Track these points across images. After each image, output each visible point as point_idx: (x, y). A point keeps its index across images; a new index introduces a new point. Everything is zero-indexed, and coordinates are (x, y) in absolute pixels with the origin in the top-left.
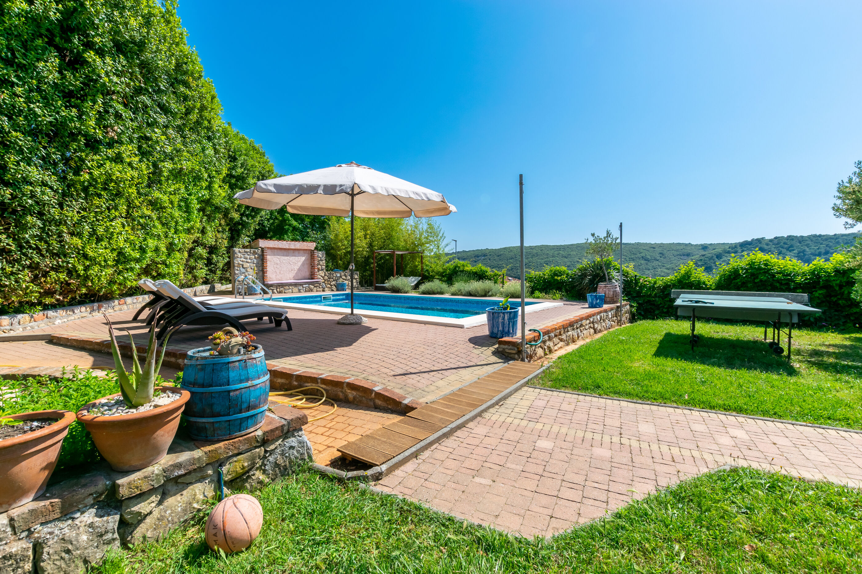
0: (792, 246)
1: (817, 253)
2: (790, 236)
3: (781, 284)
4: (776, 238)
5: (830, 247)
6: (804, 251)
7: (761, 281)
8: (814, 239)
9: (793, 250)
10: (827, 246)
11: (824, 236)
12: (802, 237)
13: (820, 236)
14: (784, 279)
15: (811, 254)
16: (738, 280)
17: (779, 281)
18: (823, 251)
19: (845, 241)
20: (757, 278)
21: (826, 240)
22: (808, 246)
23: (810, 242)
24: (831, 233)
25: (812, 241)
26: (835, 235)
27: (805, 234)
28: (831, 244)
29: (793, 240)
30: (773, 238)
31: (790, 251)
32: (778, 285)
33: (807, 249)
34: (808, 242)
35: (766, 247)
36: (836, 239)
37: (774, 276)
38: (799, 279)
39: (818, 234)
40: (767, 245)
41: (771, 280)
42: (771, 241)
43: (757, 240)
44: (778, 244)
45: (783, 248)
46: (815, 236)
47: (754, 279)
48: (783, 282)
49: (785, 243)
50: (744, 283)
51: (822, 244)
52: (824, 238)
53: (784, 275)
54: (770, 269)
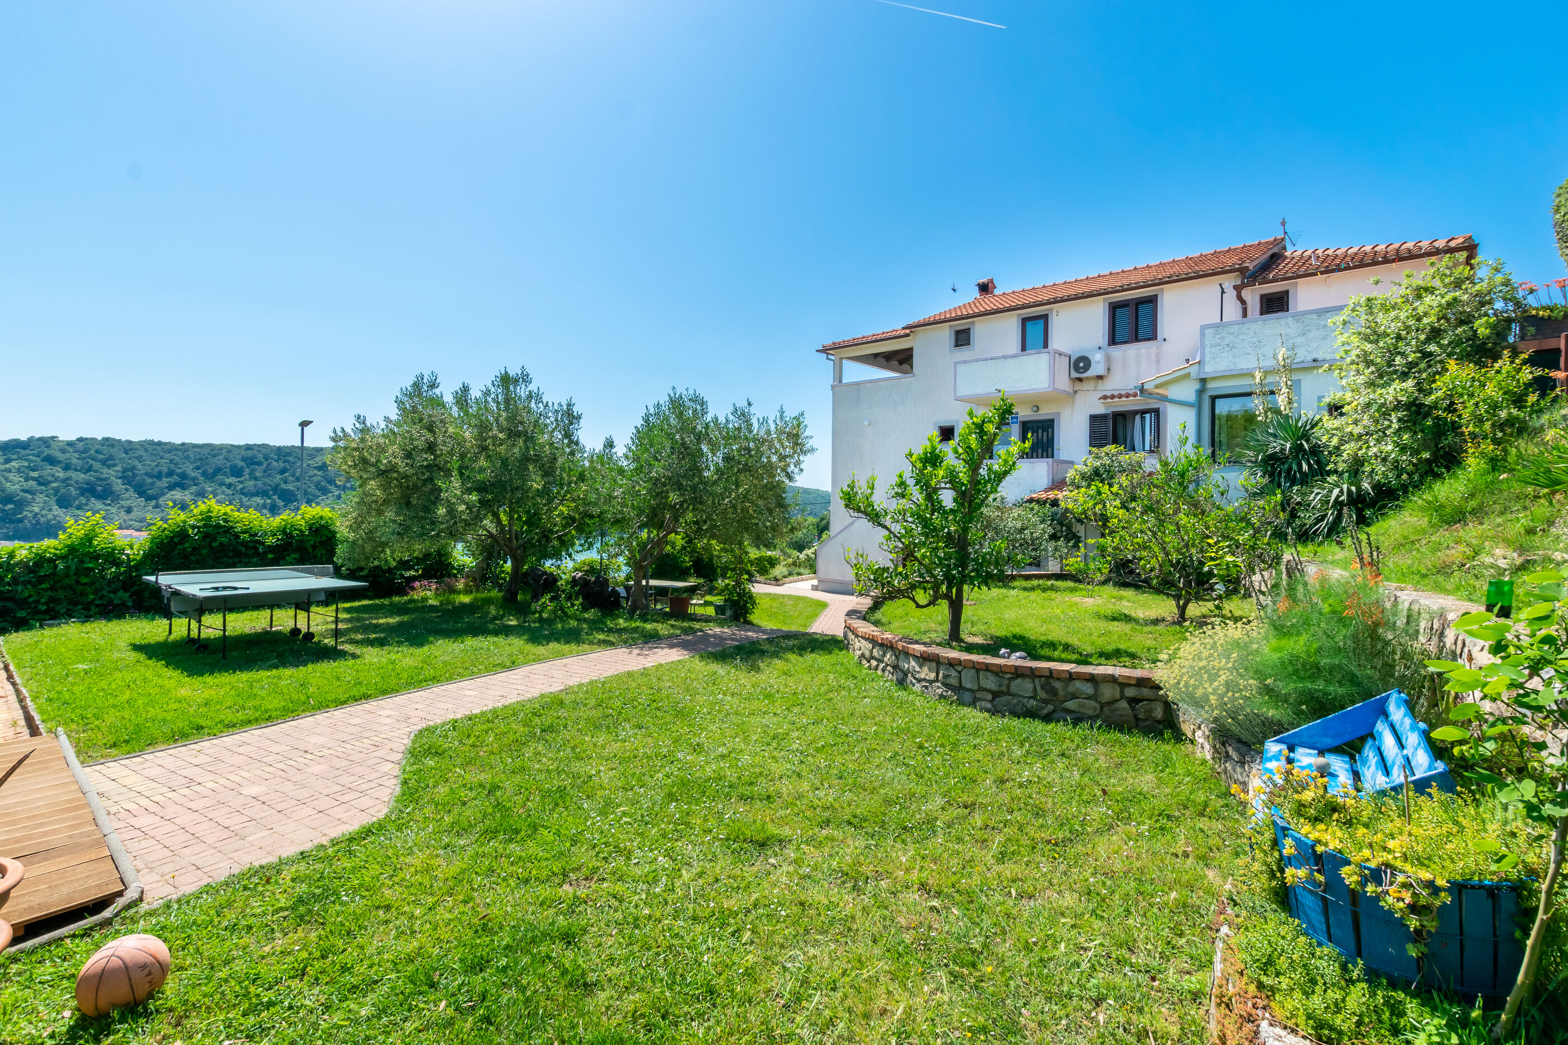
0: (111, 458)
1: (155, 472)
2: (107, 439)
3: (247, 548)
4: (80, 440)
5: (176, 464)
6: (133, 468)
7: (221, 544)
8: (150, 448)
9: (115, 465)
10: (171, 461)
11: (166, 444)
12: (130, 442)
13: (160, 443)
14: (251, 541)
15: (146, 474)
16: (187, 545)
17: (244, 544)
18: (165, 469)
19: (198, 456)
20: (215, 540)
21: (169, 451)
22: (139, 459)
23: (143, 454)
24: (178, 441)
25: (146, 451)
26: (183, 444)
27: (136, 438)
28: (177, 459)
29: (112, 446)
30: (74, 439)
31: (109, 467)
32: (243, 549)
33: (139, 466)
34: (140, 453)
35: (60, 456)
36: (185, 451)
37: (238, 537)
38: (271, 541)
39: (156, 440)
40: (63, 451)
41: (234, 543)
42: (70, 444)
43: (40, 439)
44: (85, 451)
45: (94, 459)
46: (151, 443)
47: (211, 542)
48: (251, 545)
49: (97, 452)
50: (194, 549)
51: (162, 458)
52: (166, 447)
53: (251, 535)
54: (232, 527)
